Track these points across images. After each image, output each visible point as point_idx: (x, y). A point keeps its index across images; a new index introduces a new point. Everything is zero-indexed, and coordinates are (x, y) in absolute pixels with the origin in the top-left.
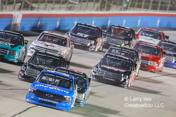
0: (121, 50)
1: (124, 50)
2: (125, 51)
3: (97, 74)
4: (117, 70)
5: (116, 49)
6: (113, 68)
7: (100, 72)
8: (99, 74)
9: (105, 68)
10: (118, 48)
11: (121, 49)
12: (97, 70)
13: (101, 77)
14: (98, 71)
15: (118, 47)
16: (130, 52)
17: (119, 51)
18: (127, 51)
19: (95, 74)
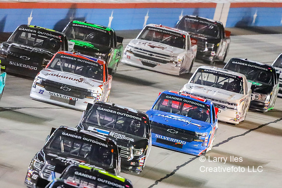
2: (43, 35)
10: (31, 31)
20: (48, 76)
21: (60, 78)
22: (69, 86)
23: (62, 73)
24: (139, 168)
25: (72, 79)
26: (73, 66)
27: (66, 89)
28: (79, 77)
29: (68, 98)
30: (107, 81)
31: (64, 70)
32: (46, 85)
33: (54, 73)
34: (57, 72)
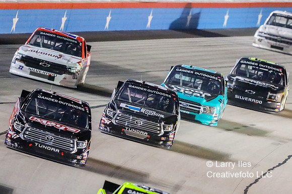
0: (258, 66)
1: (262, 67)
2: (265, 68)
3: (21, 136)
4: (63, 128)
5: (249, 65)
6: (53, 124)
7: (27, 133)
8: (25, 136)
9: (39, 123)
10: (253, 64)
11: (257, 64)
12: (23, 128)
13: (30, 142)
14: (25, 129)
15: (253, 61)
16: (273, 70)
17: (253, 69)
18: (267, 68)
19: (18, 136)
20: (28, 52)
21: (40, 54)
22: (48, 63)
23: (41, 49)
24: (169, 143)
25: (51, 55)
26: (52, 42)
27: (44, 65)
28: (58, 53)
29: (47, 73)
30: (85, 57)
31: (43, 47)
32: (26, 61)
33: (33, 49)
34: (36, 48)
